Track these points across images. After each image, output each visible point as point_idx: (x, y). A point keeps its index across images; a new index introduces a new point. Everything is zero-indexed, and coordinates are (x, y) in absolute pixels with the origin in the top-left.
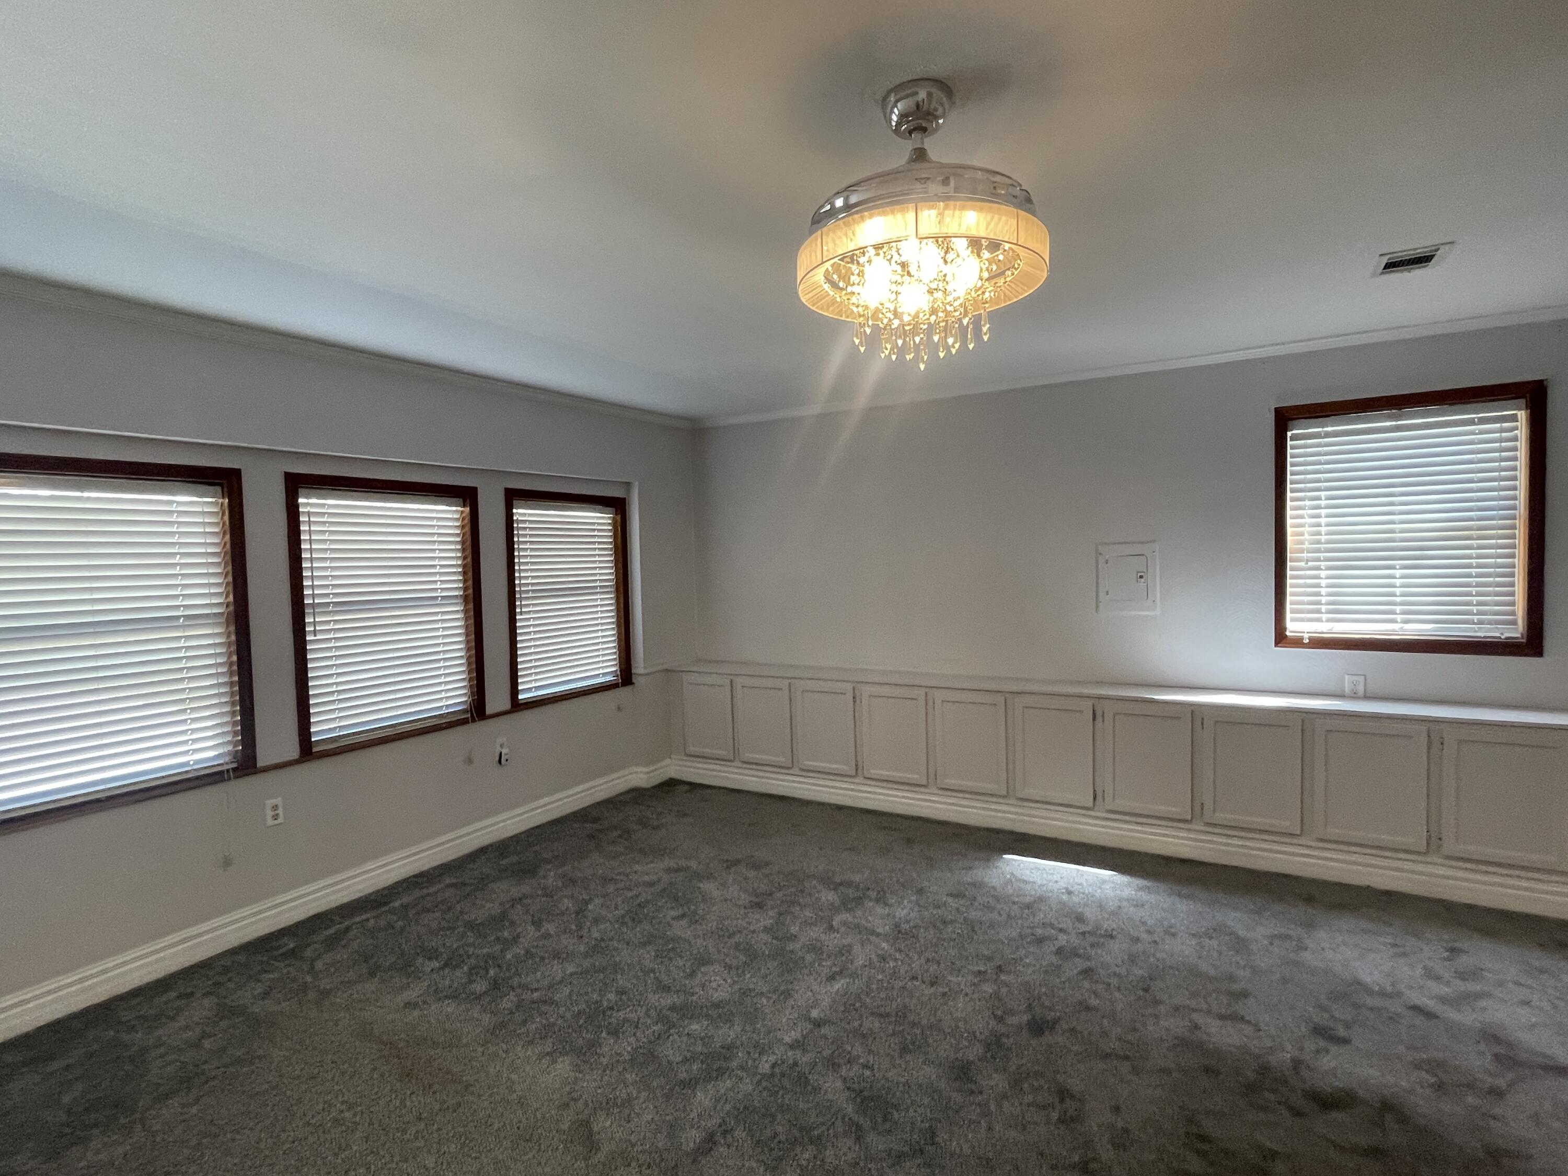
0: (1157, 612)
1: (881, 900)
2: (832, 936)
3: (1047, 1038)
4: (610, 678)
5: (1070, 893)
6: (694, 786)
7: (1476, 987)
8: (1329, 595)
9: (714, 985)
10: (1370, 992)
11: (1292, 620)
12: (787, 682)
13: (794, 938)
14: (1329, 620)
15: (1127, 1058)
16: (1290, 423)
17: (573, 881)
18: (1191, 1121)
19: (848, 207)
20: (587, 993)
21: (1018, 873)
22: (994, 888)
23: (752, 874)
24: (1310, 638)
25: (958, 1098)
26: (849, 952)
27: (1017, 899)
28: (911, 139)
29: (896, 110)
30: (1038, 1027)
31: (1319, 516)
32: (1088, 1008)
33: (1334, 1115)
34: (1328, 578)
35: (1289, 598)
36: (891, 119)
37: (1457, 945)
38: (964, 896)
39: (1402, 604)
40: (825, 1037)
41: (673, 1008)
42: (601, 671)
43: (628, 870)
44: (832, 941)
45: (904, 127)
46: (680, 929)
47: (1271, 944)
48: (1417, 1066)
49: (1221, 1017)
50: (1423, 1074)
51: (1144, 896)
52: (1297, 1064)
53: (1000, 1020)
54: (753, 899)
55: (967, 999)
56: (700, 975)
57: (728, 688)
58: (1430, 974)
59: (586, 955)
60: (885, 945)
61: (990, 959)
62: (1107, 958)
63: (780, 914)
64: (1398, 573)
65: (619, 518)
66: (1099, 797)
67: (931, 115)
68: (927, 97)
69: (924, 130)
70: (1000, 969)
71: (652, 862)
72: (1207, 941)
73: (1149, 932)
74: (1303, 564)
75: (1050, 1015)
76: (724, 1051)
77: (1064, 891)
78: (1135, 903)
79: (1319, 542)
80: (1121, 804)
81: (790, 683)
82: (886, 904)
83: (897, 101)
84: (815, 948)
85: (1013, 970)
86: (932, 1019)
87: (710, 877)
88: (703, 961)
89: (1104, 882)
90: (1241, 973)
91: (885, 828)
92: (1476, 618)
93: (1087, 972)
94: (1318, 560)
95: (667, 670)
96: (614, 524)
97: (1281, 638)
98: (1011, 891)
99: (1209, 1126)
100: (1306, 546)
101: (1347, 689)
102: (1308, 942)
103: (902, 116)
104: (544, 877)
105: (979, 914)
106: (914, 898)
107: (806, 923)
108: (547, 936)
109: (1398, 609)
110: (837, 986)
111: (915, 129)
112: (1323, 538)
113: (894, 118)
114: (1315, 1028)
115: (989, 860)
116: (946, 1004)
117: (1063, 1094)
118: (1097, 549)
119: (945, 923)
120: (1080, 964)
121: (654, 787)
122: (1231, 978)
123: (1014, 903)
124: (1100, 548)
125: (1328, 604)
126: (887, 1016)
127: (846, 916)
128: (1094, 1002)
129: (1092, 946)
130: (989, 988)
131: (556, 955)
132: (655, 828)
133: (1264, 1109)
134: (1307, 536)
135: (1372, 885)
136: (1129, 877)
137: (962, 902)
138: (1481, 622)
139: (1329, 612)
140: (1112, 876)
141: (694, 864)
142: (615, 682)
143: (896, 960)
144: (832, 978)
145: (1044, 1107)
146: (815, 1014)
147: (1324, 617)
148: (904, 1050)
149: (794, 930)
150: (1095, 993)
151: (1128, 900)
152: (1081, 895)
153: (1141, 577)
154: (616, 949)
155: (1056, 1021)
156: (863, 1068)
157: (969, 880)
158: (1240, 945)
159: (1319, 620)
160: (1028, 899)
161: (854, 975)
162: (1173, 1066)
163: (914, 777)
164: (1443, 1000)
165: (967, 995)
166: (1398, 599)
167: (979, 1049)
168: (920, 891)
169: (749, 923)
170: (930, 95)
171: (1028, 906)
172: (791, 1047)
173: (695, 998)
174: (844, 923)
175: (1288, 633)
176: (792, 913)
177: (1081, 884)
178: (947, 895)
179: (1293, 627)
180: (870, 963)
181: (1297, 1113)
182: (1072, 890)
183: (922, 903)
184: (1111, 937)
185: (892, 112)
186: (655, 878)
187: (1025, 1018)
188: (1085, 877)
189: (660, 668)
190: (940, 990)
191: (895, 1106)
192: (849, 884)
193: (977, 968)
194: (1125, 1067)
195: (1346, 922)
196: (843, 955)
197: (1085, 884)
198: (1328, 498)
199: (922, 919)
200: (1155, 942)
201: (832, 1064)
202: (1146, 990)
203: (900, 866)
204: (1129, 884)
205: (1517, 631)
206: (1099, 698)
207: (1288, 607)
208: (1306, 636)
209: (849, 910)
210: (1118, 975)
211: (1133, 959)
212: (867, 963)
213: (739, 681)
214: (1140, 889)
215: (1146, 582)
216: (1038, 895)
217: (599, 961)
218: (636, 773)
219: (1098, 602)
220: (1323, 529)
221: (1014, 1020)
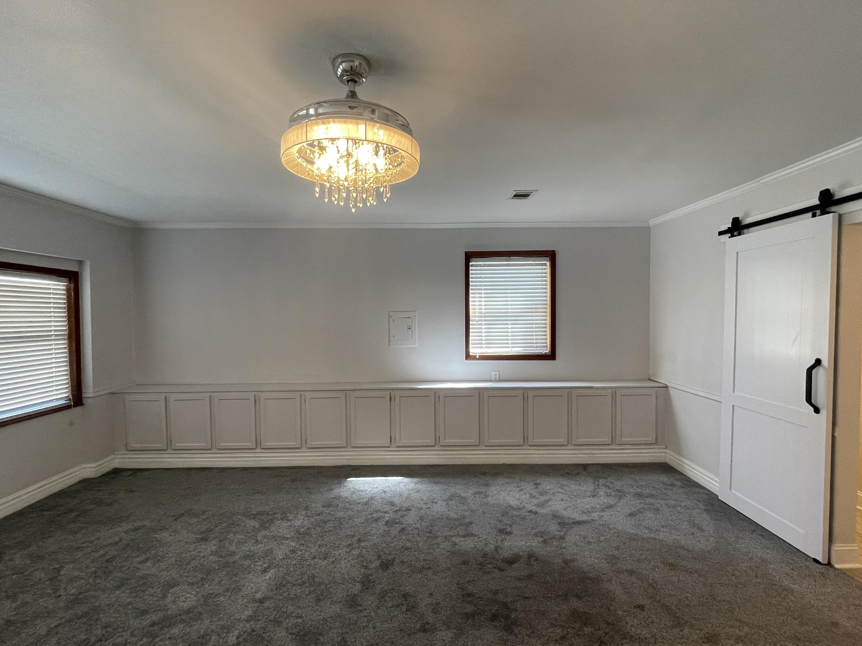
0: (417, 346)
1: (284, 518)
2: (259, 546)
3: (391, 570)
4: (63, 402)
5: (385, 492)
6: (135, 471)
7: (546, 497)
8: (486, 336)
9: (183, 599)
10: (515, 509)
11: (472, 348)
12: (208, 395)
13: (233, 553)
14: (486, 348)
15: (429, 568)
16: (471, 259)
17: (41, 558)
18: (463, 589)
19: (317, 114)
20: (74, 637)
21: (357, 487)
22: (346, 498)
23: (194, 520)
24: (479, 356)
25: (354, 616)
26: (271, 553)
27: (359, 501)
28: (348, 85)
29: (341, 66)
30: (385, 566)
31: (481, 301)
32: (407, 549)
33: (515, 566)
34: (485, 329)
35: (471, 338)
36: (337, 71)
37: (538, 482)
38: (331, 505)
39: (511, 340)
40: (268, 608)
41: (153, 625)
42: (55, 397)
43: (92, 538)
44: (260, 548)
45: (345, 78)
46: (148, 568)
47: (475, 497)
48: (536, 535)
49: (464, 536)
50: (539, 538)
51: (419, 486)
52: (497, 549)
53: (366, 567)
54: (199, 536)
55: (346, 561)
56: (170, 595)
57: (163, 403)
58: (532, 496)
59: (67, 608)
60: (293, 544)
61: (353, 536)
62: (410, 521)
63: (220, 541)
64: (510, 326)
65: (72, 286)
66: (393, 440)
67: (360, 75)
68: (359, 65)
69: (355, 82)
70: (359, 541)
71: (111, 528)
72: (450, 502)
73: (426, 504)
74: (475, 322)
75: (390, 558)
76: (200, 640)
77: (382, 492)
78: (416, 490)
79: (481, 313)
80: (403, 442)
81: (210, 396)
82: (288, 520)
83: (342, 62)
84: (250, 556)
85: (366, 539)
86: (330, 578)
87: (164, 529)
88: (171, 585)
89: (399, 483)
90: (467, 513)
91: (277, 476)
92: (535, 345)
93: (403, 530)
94: (481, 321)
95: (113, 393)
96: (68, 290)
97: (468, 356)
98: (356, 498)
99: (470, 588)
100: (477, 314)
101: (493, 379)
102: (489, 493)
103: (344, 71)
104: (11, 560)
105: (342, 513)
106: (304, 513)
107: (240, 543)
108: (25, 604)
109: (510, 342)
110: (268, 575)
111: (350, 80)
112: (483, 311)
113: (340, 70)
114: (500, 530)
115: (340, 483)
116: (335, 567)
117: (405, 596)
118: (389, 314)
119: (325, 522)
120: (398, 527)
121: (100, 477)
122: (464, 517)
123: (359, 503)
124: (390, 313)
125: (485, 340)
126: (303, 584)
127: (263, 533)
128: (409, 544)
129: (402, 517)
130: (355, 552)
131: (37, 616)
132: (110, 504)
133: (489, 573)
134: (477, 310)
135: (505, 463)
136: (410, 479)
137: (331, 509)
138: (536, 347)
139: (486, 344)
140: (403, 479)
141: (147, 523)
142: (68, 404)
143: (301, 550)
144: (265, 571)
145: (398, 606)
146: (258, 596)
147: (484, 346)
148: (318, 600)
149: (233, 548)
150: (408, 540)
151: (412, 490)
152: (391, 492)
153: (410, 328)
154: (95, 597)
155: (393, 560)
156: (297, 619)
157: (333, 496)
158: (463, 500)
159: (482, 347)
160: (366, 500)
161: (278, 566)
162: (450, 566)
163: (293, 444)
164: (537, 505)
165: (345, 559)
166: (510, 338)
167: (358, 587)
168: (306, 508)
169: (199, 552)
170: (360, 64)
171: (366, 504)
172: (247, 621)
173: (169, 612)
174: (265, 537)
175: (471, 354)
176: (229, 539)
177: (389, 487)
178: (322, 507)
179: (473, 351)
180: (286, 556)
181: (502, 570)
182: (386, 490)
183: (310, 515)
184: (410, 510)
185: (339, 67)
186: (117, 539)
187: (378, 563)
188: (390, 482)
189: (108, 391)
190: (331, 560)
191: (321, 634)
192: (262, 513)
193: (348, 543)
194: (430, 573)
195: (501, 480)
196: (268, 556)
197: (391, 486)
198: (485, 294)
199: (312, 524)
200: (429, 508)
201: (277, 622)
202: (430, 533)
203: (291, 496)
204: (411, 482)
205: (547, 350)
206: (392, 389)
207: (471, 342)
208: (478, 355)
209: (266, 528)
210: (417, 528)
211: (422, 518)
212: (285, 557)
213: (172, 397)
214: (416, 483)
215: (412, 331)
216: (370, 497)
217: (80, 609)
218: (85, 468)
219: (389, 341)
220: (483, 307)
221: (373, 565)
